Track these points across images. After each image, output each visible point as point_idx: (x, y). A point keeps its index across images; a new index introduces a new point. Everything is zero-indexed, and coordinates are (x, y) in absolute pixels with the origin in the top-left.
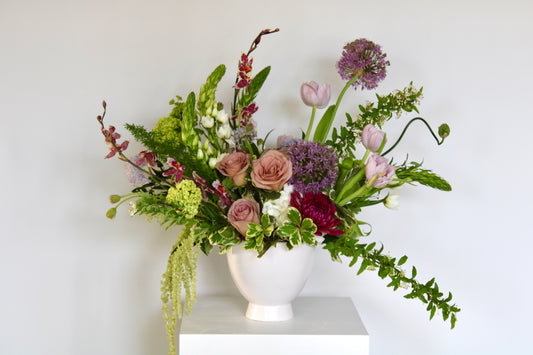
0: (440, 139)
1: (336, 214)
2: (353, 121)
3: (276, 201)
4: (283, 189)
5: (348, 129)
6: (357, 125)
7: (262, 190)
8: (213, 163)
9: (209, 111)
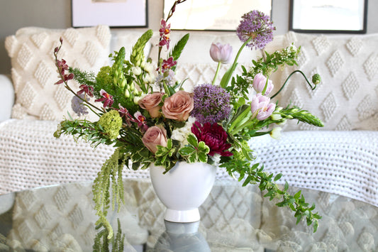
0: (313, 85)
1: (228, 140)
2: (247, 72)
3: (182, 129)
4: (187, 121)
5: (243, 77)
6: (250, 75)
7: (171, 120)
8: (137, 100)
9: (139, 63)
